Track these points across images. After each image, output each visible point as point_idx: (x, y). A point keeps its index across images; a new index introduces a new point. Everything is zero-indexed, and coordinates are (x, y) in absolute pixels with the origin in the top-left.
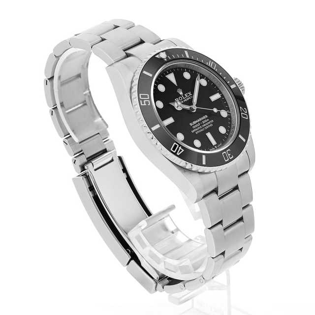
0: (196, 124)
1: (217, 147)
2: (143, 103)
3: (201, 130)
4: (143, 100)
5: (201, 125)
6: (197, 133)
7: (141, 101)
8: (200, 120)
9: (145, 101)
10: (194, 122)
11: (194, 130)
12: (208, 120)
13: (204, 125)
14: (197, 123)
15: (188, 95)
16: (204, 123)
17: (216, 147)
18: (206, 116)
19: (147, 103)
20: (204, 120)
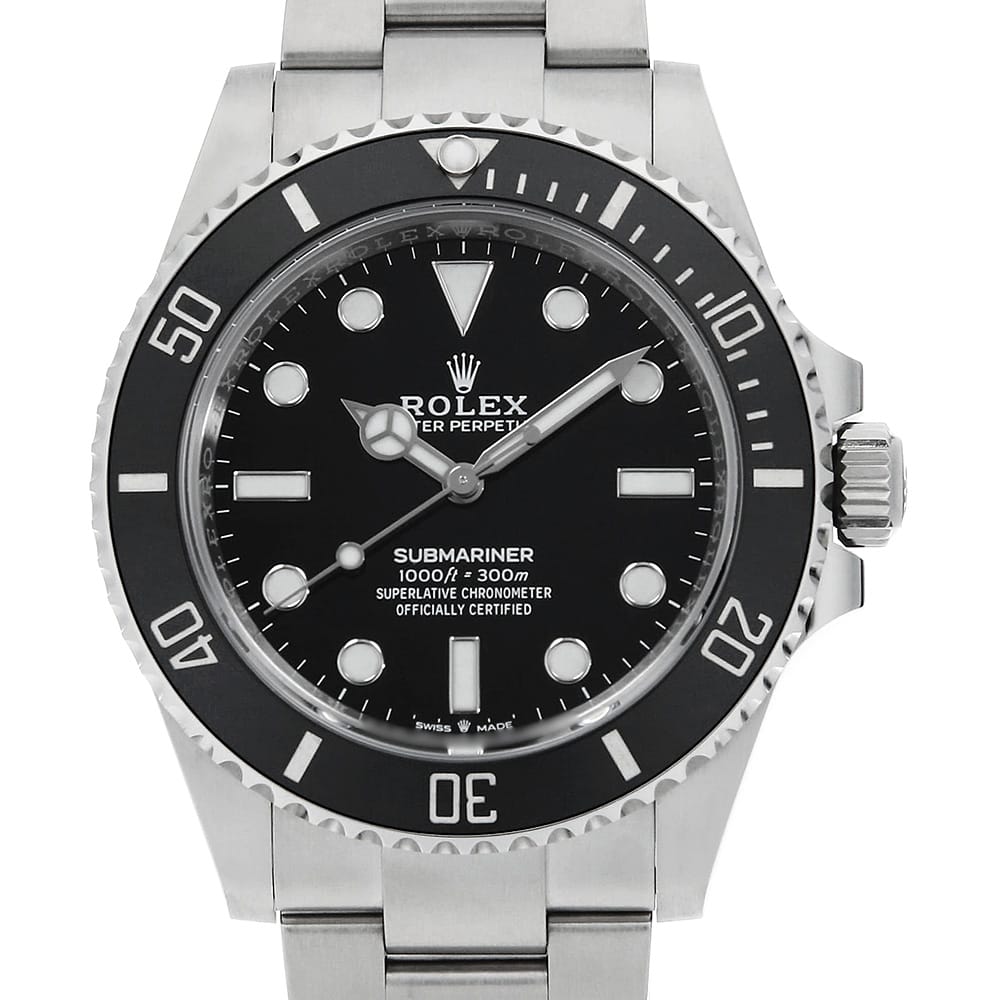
0: (431, 567)
1: (472, 731)
2: (164, 338)
3: (439, 610)
4: (174, 322)
5: (460, 583)
6: (402, 610)
7: (163, 322)
8: (477, 554)
9: (180, 331)
10: (429, 554)
11: (395, 592)
12: (524, 575)
13: (480, 592)
14: (445, 565)
15: (505, 406)
16: (487, 584)
17: (464, 726)
18: (527, 554)
19: (184, 345)
20: (499, 565)
